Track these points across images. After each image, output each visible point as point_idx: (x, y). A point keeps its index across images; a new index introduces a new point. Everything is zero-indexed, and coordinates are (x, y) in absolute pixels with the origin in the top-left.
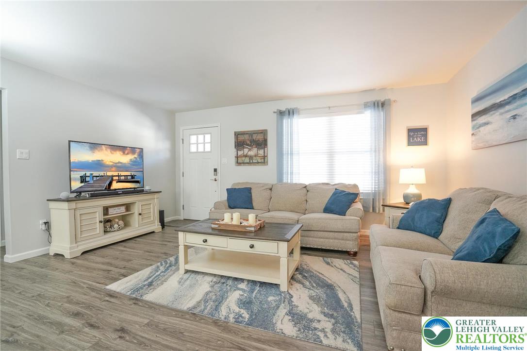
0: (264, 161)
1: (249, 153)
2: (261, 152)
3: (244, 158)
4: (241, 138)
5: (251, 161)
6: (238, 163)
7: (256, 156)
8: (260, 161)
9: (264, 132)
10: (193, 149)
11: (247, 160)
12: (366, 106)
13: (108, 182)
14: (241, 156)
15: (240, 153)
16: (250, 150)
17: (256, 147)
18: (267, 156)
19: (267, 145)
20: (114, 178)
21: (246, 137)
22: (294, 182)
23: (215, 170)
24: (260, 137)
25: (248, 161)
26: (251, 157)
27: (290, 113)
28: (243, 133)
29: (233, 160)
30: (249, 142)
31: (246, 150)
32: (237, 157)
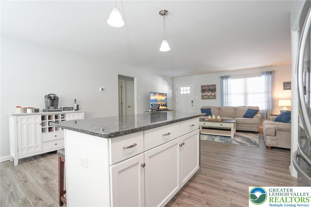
0: (214, 97)
1: (208, 94)
2: (213, 94)
3: (205, 96)
4: (204, 88)
5: (209, 98)
6: (203, 99)
7: (211, 95)
8: (213, 97)
9: (215, 86)
10: (182, 93)
11: (207, 97)
12: (263, 73)
13: (158, 106)
14: (204, 96)
15: (204, 94)
16: (208, 93)
17: (211, 92)
18: (216, 95)
19: (215, 91)
20: (160, 105)
21: (206, 88)
22: (229, 106)
23: (192, 101)
24: (213, 88)
25: (207, 98)
26: (209, 96)
27: (227, 77)
28: (205, 86)
29: (201, 97)
30: (207, 90)
31: (206, 93)
32: (202, 96)
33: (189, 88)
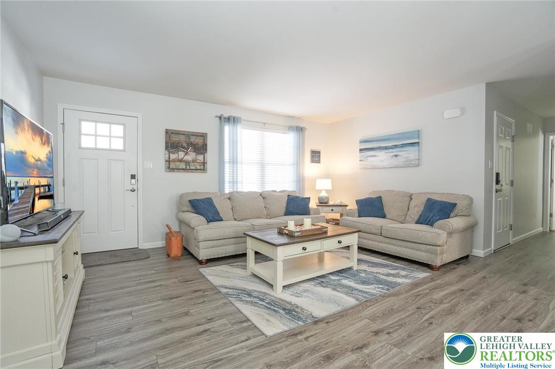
0: (203, 168)
1: (186, 157)
2: (201, 157)
3: (178, 163)
4: (175, 138)
5: (188, 168)
6: (170, 169)
7: (194, 161)
8: (198, 167)
9: (204, 136)
11: (182, 166)
14: (174, 161)
15: (173, 156)
16: (186, 154)
17: (195, 151)
18: (206, 163)
19: (206, 150)
21: (182, 138)
23: (133, 177)
24: (199, 141)
25: (184, 167)
26: (187, 163)
27: (231, 120)
28: (178, 133)
29: (162, 165)
30: (185, 145)
31: (181, 155)
32: (168, 161)
33: (118, 130)
